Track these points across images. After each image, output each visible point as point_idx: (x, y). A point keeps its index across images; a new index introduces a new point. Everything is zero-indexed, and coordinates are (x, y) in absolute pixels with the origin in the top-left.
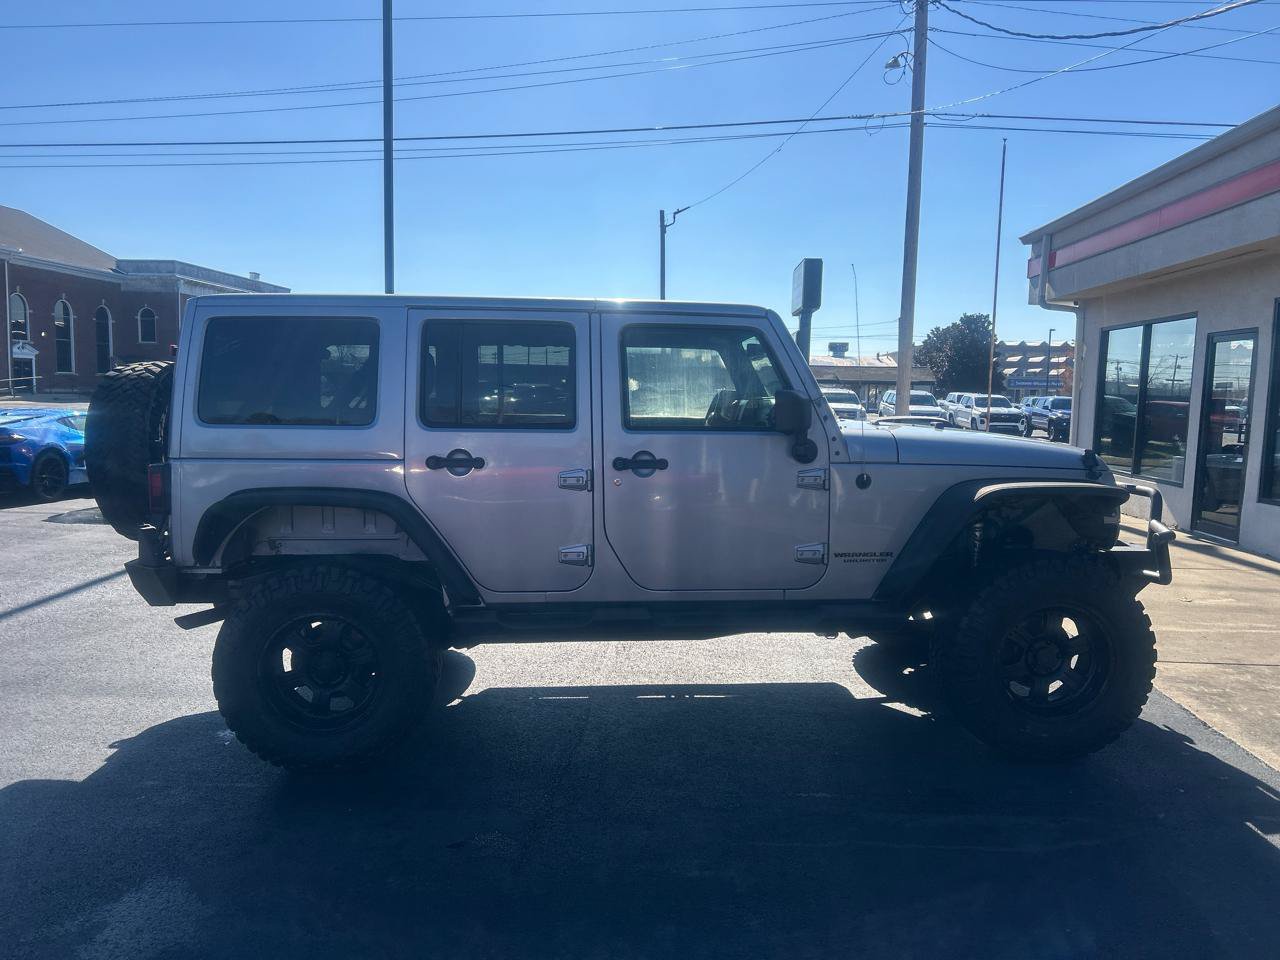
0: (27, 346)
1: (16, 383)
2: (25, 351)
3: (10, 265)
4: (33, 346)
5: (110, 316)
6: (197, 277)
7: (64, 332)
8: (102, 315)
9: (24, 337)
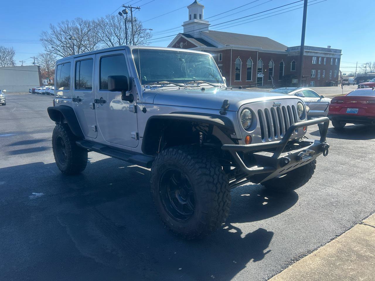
0: (262, 74)
1: (258, 84)
2: (261, 75)
3: (259, 52)
4: (263, 74)
5: (284, 64)
6: (309, 50)
7: (271, 69)
8: (282, 64)
9: (261, 72)
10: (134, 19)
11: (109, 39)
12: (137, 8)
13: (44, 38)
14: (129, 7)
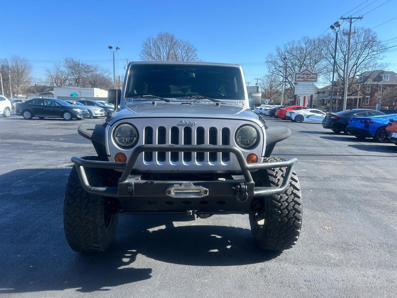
10: (353, 31)
11: (332, 55)
12: (358, 18)
13: (269, 60)
14: (348, 18)
